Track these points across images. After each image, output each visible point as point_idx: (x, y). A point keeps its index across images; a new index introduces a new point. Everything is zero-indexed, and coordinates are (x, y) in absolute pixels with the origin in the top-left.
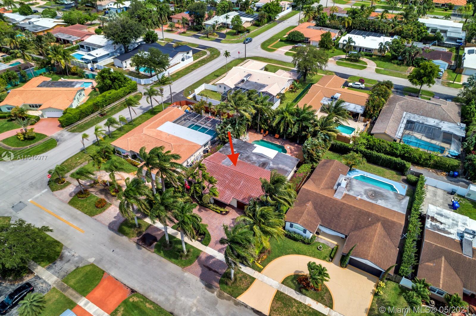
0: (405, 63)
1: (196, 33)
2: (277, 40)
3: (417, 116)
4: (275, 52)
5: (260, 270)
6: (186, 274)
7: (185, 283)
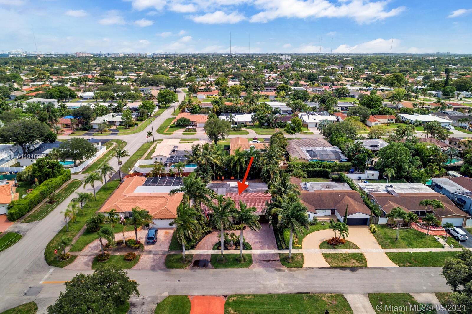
0: (271, 126)
1: (86, 132)
2: (167, 126)
3: (309, 148)
4: (173, 134)
5: (301, 248)
6: (254, 270)
7: (259, 274)
